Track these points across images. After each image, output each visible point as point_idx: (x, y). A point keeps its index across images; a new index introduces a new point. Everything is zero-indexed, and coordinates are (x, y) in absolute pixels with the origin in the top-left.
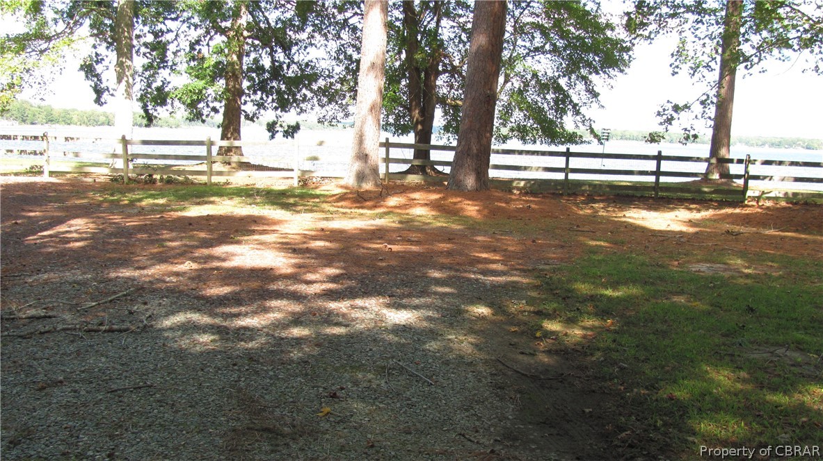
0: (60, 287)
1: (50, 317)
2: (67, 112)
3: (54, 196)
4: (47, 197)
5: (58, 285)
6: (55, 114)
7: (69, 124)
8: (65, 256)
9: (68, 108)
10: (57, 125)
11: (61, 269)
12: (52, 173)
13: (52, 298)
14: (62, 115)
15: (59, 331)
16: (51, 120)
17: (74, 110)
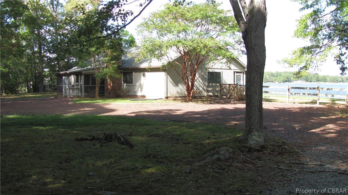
0: (326, 153)
1: (323, 165)
2: (325, 77)
3: (321, 113)
4: (319, 113)
5: (326, 152)
6: (320, 78)
7: (326, 82)
8: (328, 139)
9: (325, 75)
10: (321, 82)
11: (326, 145)
12: (320, 103)
13: (323, 157)
14: (323, 78)
15: (326, 172)
16: (318, 80)
17: (328, 76)
